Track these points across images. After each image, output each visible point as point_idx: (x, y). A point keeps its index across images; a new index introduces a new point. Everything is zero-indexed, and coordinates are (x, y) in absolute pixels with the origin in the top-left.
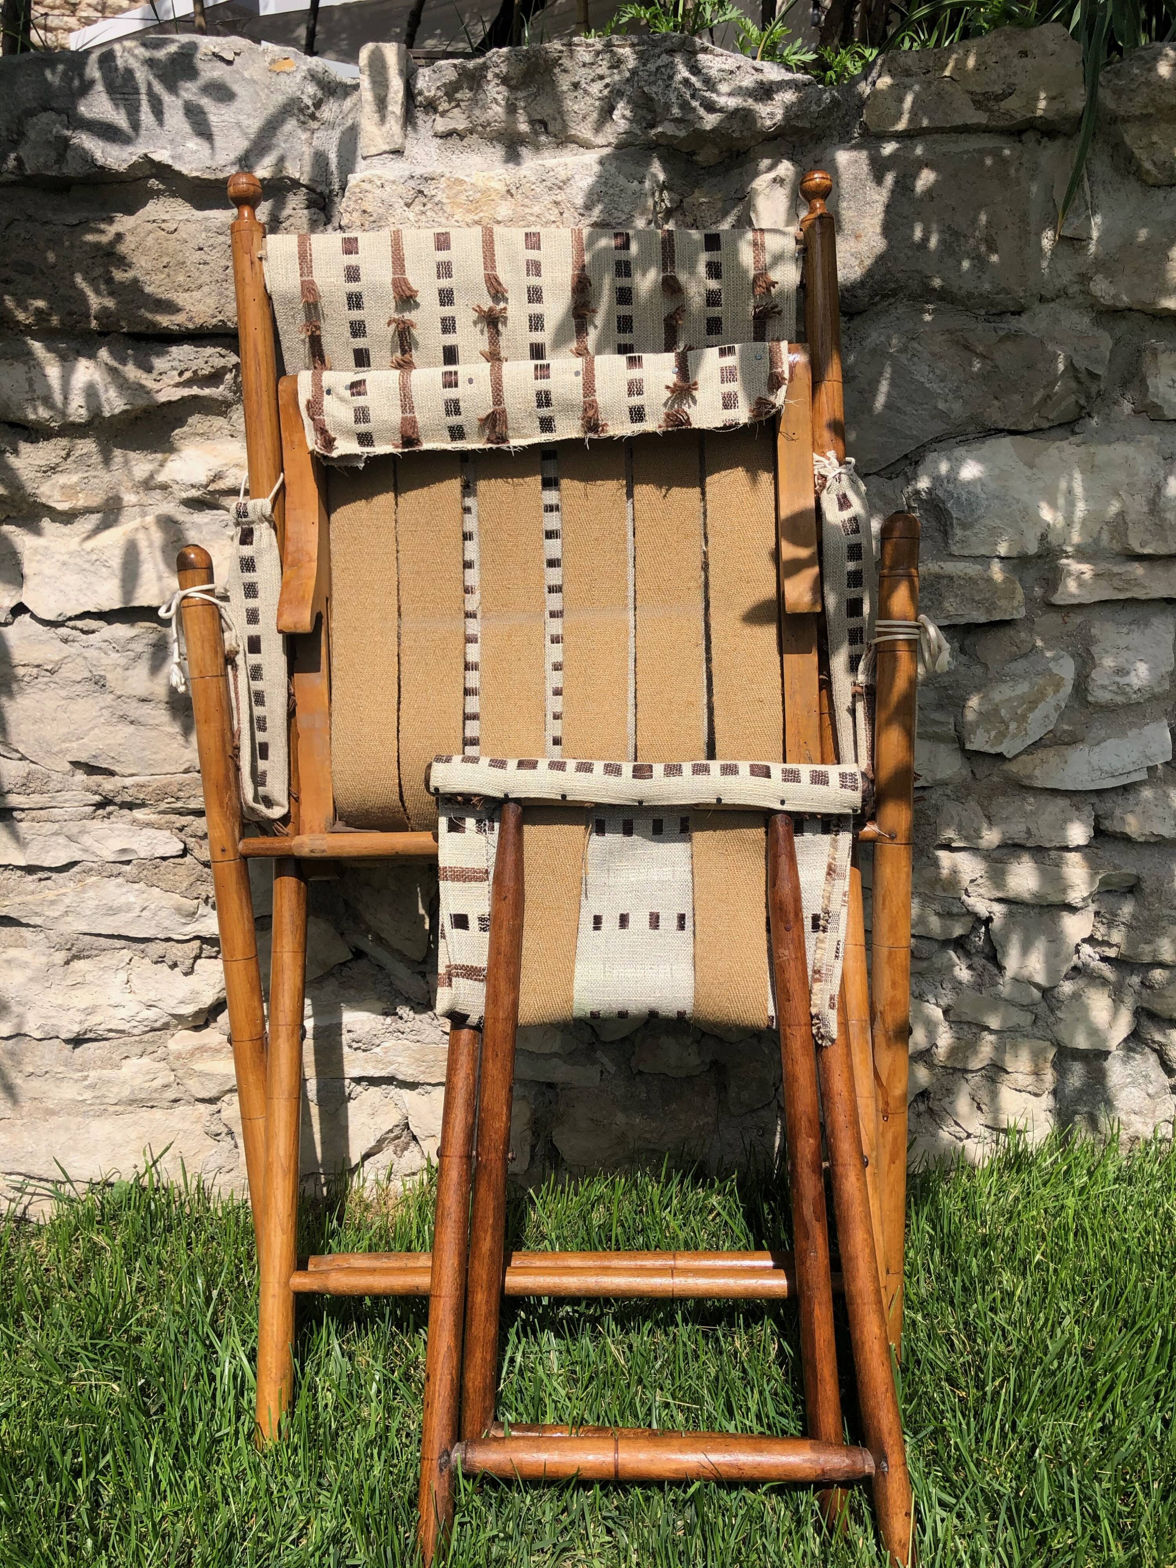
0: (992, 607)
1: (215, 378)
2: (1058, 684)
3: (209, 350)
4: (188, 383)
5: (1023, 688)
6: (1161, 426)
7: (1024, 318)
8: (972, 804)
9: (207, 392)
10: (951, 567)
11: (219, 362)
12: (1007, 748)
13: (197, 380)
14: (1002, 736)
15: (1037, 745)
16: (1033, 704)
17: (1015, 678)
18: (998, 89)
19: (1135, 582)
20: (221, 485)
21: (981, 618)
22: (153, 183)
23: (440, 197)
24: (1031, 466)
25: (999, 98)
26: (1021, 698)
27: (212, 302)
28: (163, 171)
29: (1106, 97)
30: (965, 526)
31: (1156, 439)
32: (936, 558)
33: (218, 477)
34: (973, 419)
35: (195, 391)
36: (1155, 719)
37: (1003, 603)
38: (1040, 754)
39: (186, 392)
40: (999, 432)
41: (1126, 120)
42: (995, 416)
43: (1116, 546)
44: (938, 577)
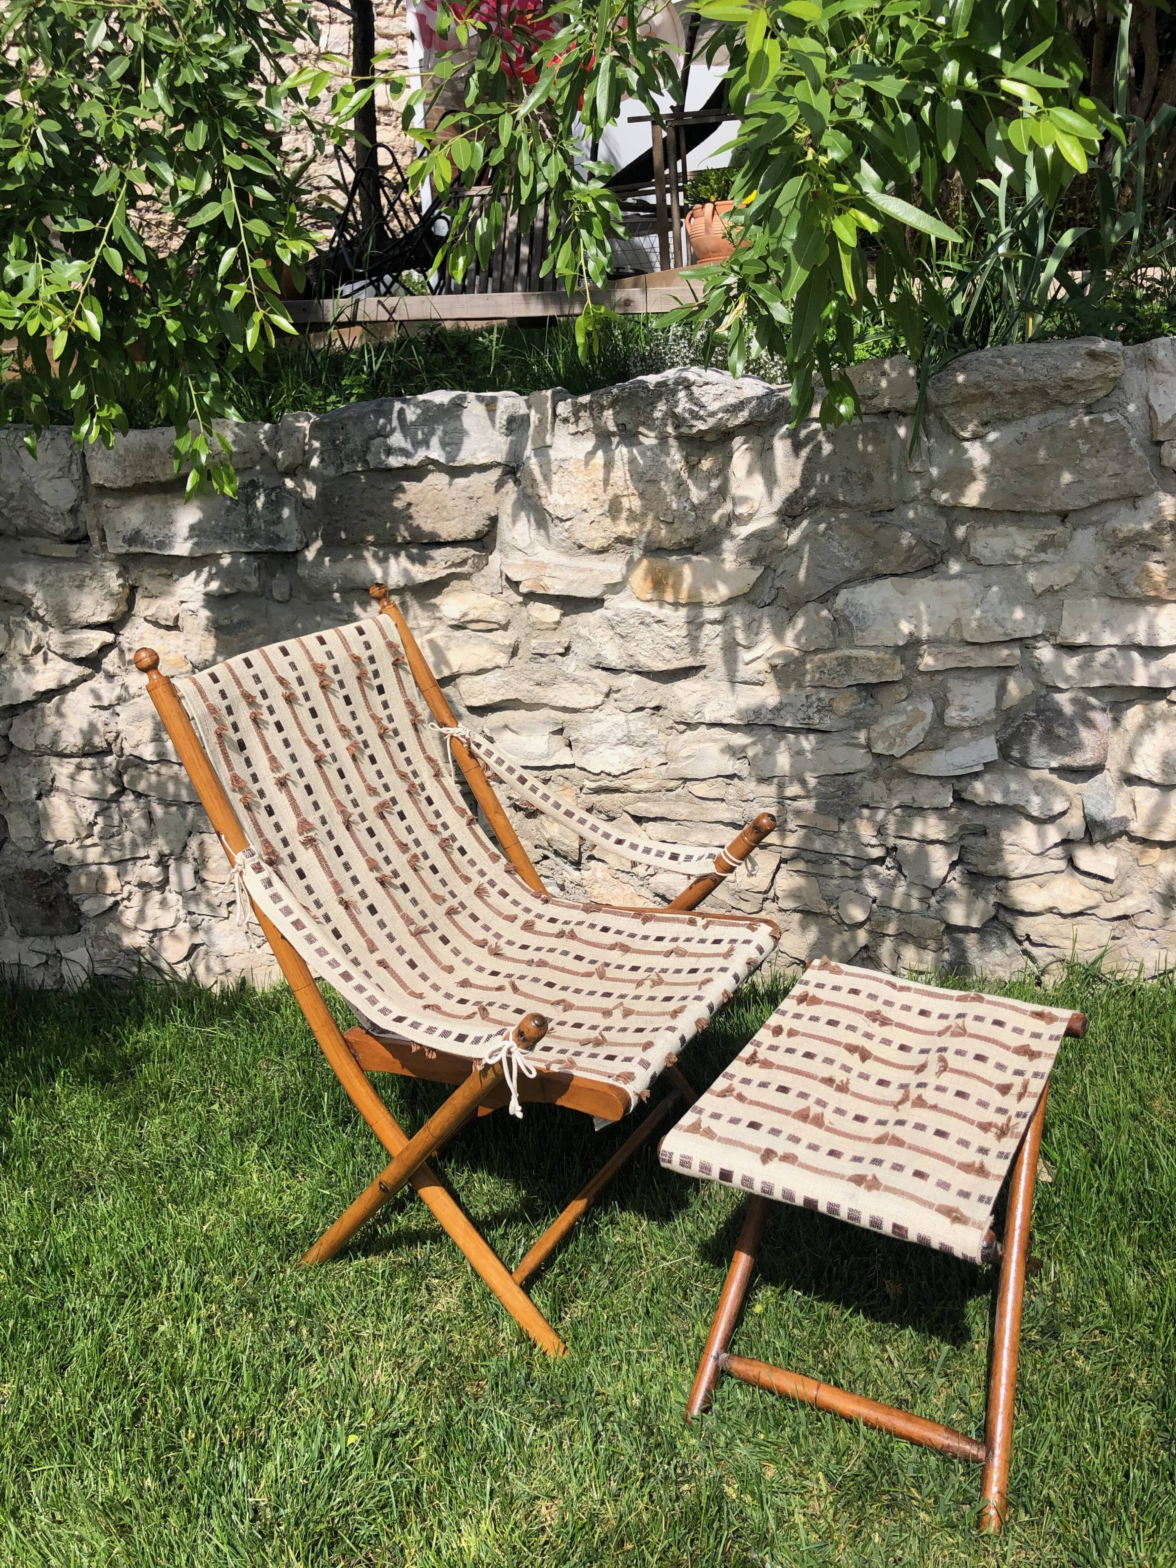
0: (881, 674)
1: (464, 562)
2: (923, 716)
3: (460, 549)
4: (450, 567)
5: (903, 718)
6: (982, 568)
7: (894, 513)
8: (880, 782)
9: (459, 570)
10: (855, 653)
11: (464, 555)
12: (897, 752)
13: (454, 565)
14: (892, 745)
15: (914, 750)
16: (910, 728)
17: (898, 713)
18: (870, 393)
19: (969, 658)
20: (467, 618)
21: (873, 680)
22: (431, 467)
23: (571, 469)
24: (903, 594)
25: (870, 398)
26: (902, 725)
27: (460, 526)
28: (434, 462)
29: (931, 395)
30: (862, 631)
31: (979, 576)
32: (848, 647)
33: (465, 615)
34: (866, 570)
35: (453, 570)
36: (988, 735)
37: (888, 671)
38: (917, 755)
39: (449, 571)
40: (885, 576)
41: (943, 406)
42: (880, 567)
43: (958, 638)
44: (850, 658)
